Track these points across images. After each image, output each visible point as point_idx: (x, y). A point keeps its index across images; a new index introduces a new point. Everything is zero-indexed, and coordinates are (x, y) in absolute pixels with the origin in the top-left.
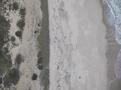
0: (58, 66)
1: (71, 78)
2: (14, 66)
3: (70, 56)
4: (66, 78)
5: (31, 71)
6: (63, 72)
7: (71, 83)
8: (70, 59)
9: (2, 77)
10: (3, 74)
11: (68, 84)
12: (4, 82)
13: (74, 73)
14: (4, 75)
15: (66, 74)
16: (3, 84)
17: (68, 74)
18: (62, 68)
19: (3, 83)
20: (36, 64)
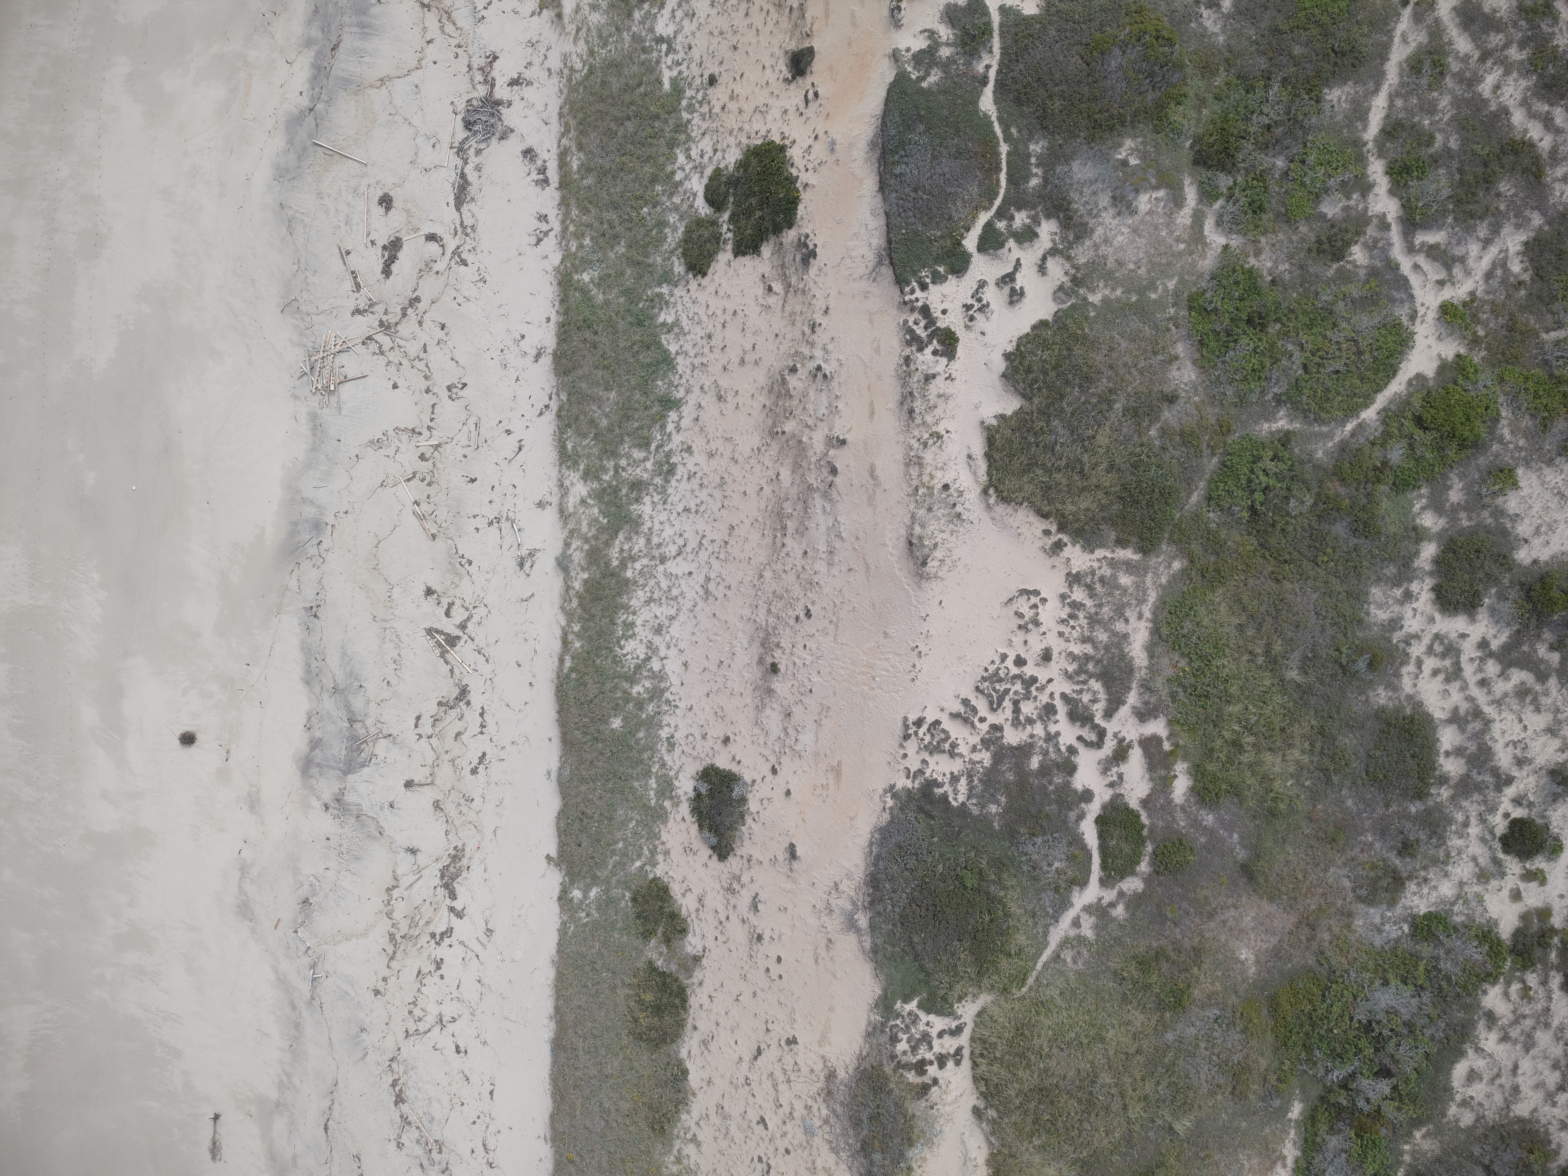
0: (453, 896)
1: (299, 742)
2: (949, 1045)
3: (297, 1026)
4: (354, 738)
5: (754, 906)
6: (387, 819)
7: (298, 671)
8: (305, 988)
9: (1109, 895)
10: (1087, 930)
11: (334, 661)
12: (1081, 816)
13: (253, 803)
14: (1076, 923)
15: (350, 798)
16: (1087, 796)
17: (327, 796)
18: (405, 864)
19: (1094, 809)
20: (698, 975)
